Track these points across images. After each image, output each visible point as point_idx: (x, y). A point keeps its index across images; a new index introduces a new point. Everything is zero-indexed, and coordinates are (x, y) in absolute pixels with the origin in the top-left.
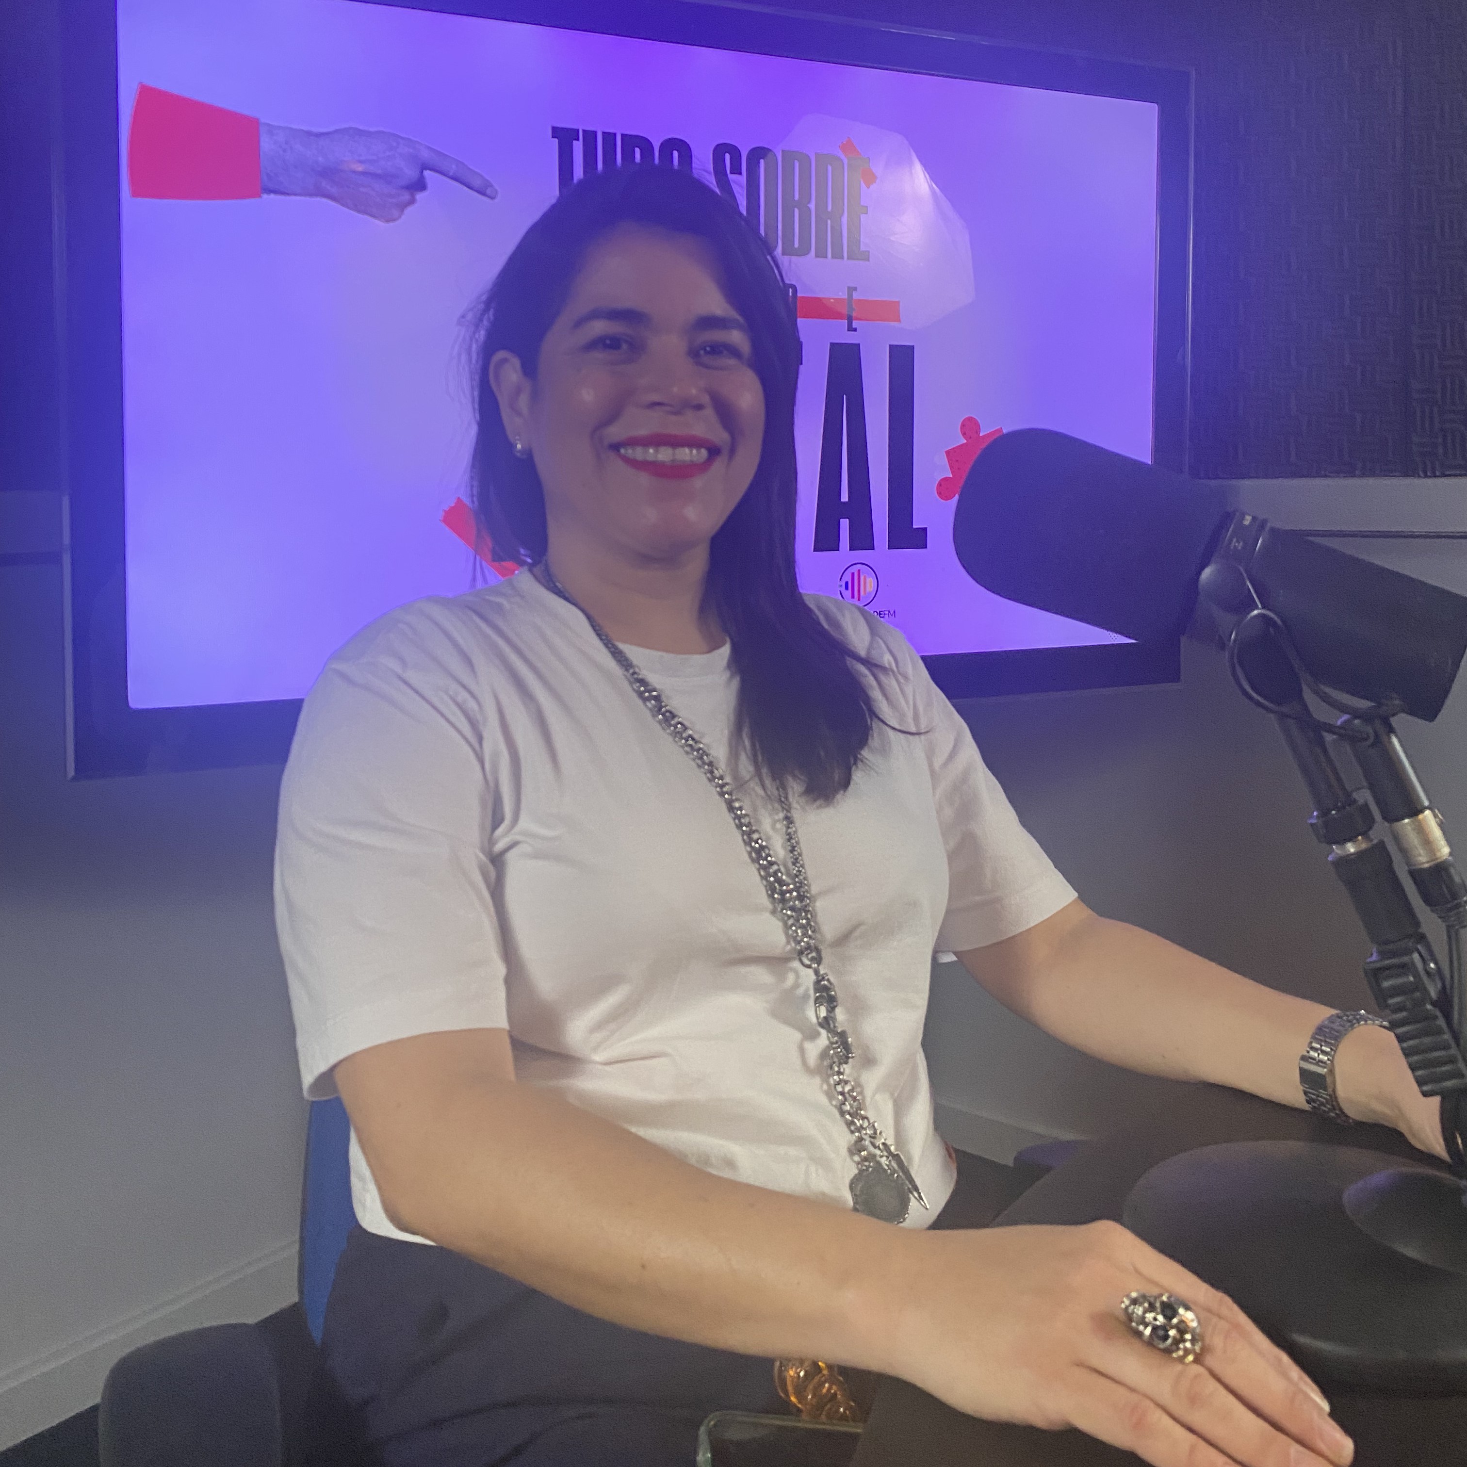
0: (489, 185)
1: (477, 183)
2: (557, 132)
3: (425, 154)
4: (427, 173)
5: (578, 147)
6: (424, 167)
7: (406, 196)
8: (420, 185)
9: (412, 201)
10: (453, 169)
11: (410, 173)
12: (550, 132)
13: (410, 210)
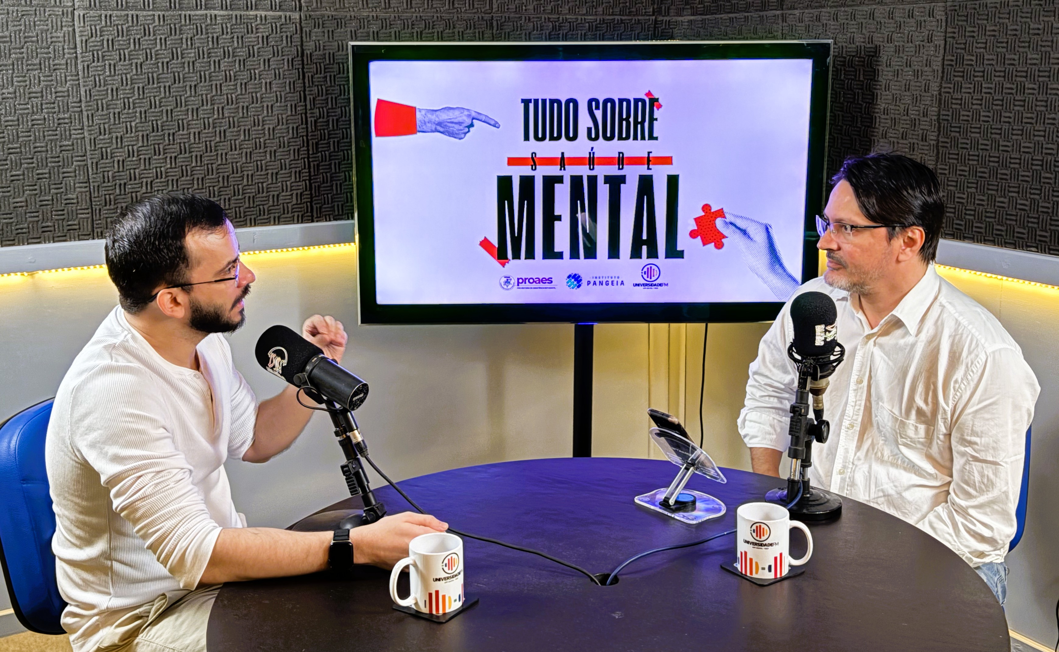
0: (497, 123)
1: (493, 123)
2: (523, 101)
3: (474, 114)
4: (474, 121)
5: (531, 106)
6: (473, 119)
7: (467, 130)
8: (472, 125)
9: (469, 131)
10: (484, 118)
11: (468, 121)
12: (520, 101)
13: (468, 135)
